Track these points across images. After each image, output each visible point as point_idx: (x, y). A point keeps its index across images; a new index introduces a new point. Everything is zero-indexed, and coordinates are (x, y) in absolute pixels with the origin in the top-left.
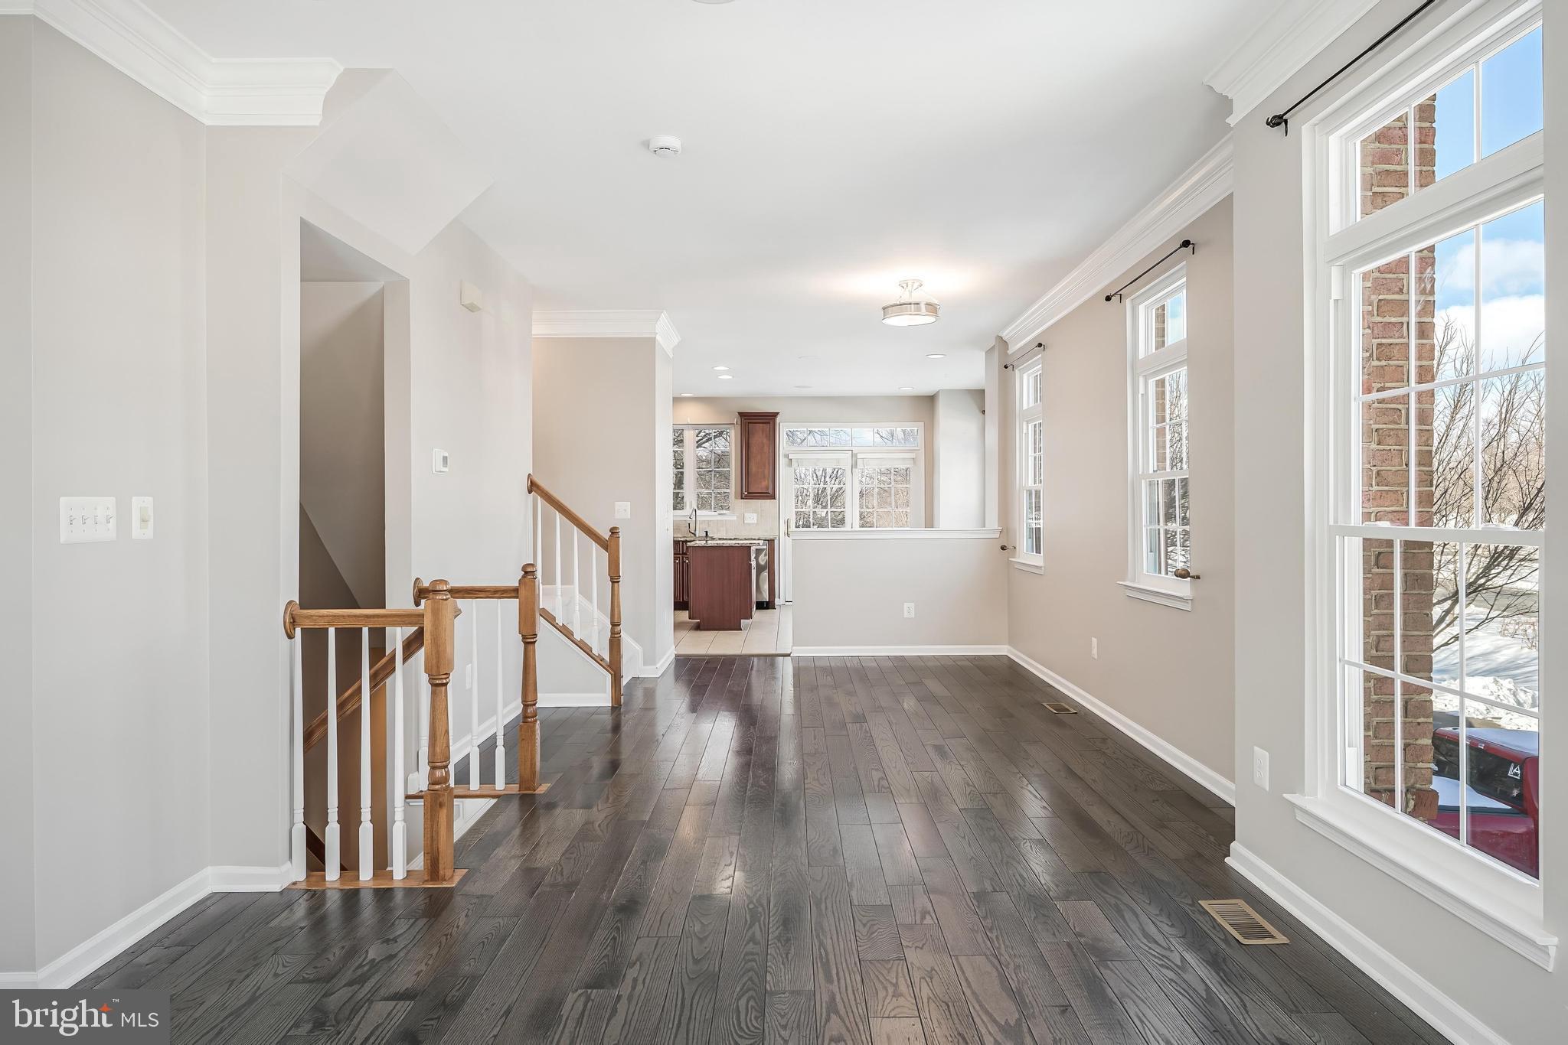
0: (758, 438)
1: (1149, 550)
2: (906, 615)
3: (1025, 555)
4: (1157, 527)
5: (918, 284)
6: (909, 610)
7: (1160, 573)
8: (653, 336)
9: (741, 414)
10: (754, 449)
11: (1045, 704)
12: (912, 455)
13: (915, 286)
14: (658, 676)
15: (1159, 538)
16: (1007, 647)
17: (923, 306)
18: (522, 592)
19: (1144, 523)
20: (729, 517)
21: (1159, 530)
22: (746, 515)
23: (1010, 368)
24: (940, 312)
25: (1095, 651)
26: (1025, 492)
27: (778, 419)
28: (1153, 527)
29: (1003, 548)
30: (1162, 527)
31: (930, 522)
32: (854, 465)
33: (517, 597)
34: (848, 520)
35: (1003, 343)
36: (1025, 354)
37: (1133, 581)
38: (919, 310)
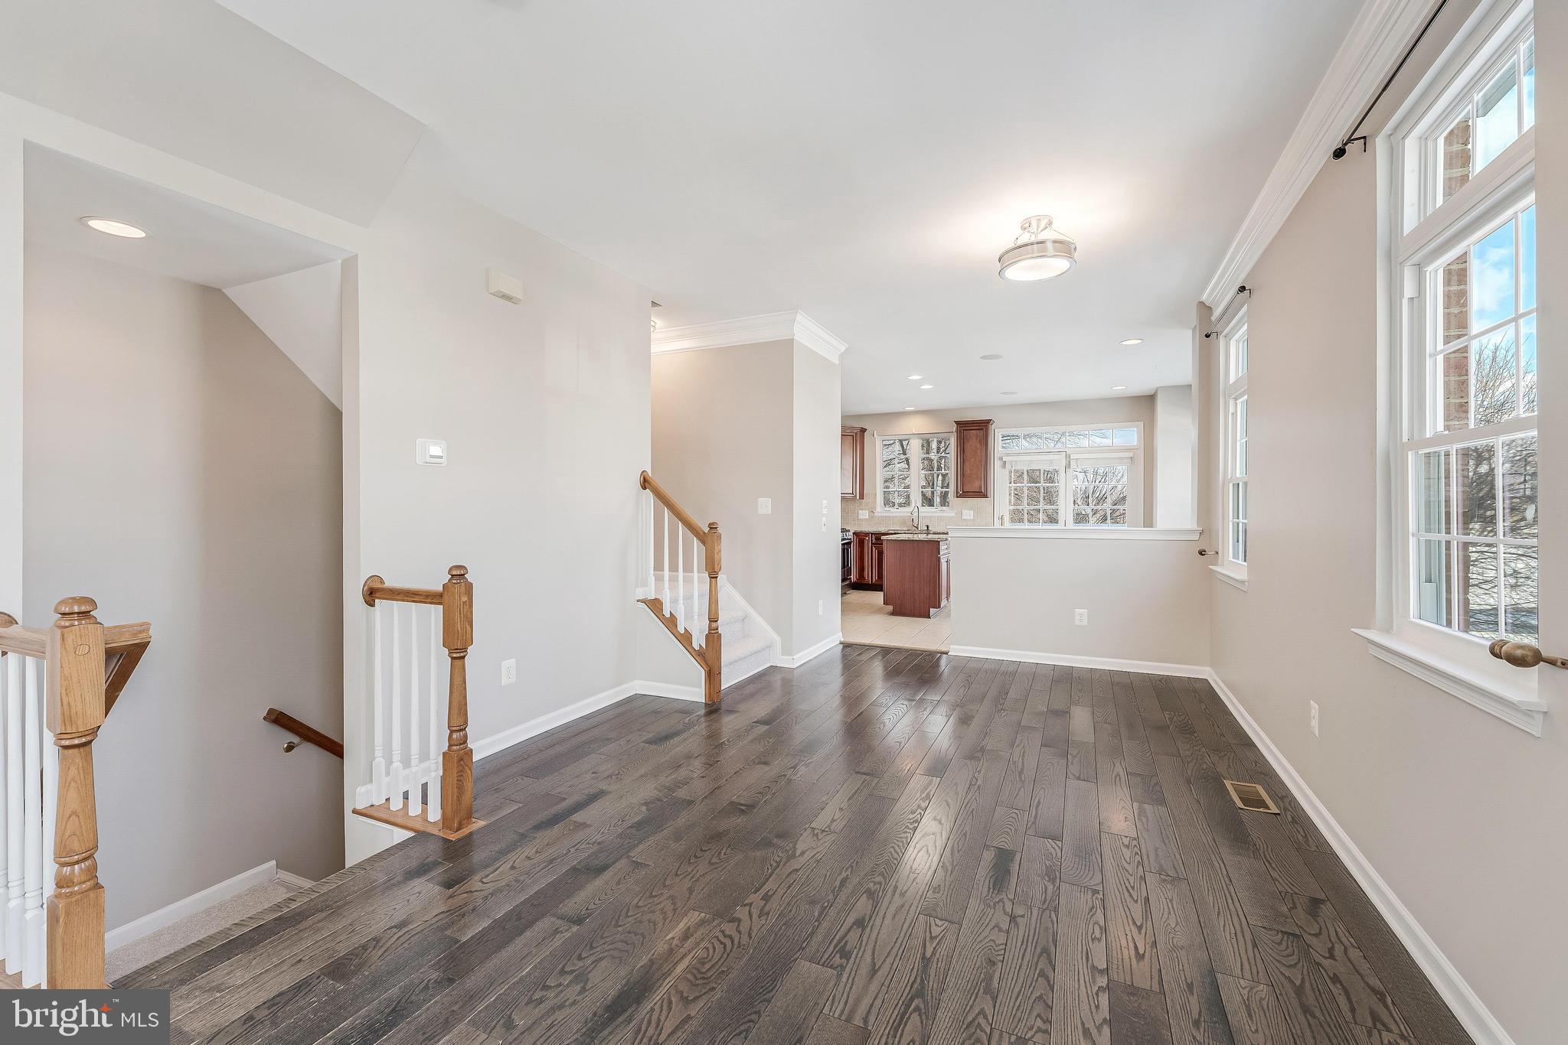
0: (972, 443)
1: (1423, 578)
2: (1077, 622)
3: (1232, 566)
4: (1443, 537)
5: (1046, 221)
6: (1081, 616)
7: (1449, 624)
8: (792, 337)
9: (957, 423)
10: (968, 453)
11: (1228, 783)
12: (1130, 454)
13: (1043, 224)
14: (795, 666)
15: (1448, 556)
16: (1208, 668)
17: (1049, 245)
18: (446, 597)
19: (1412, 526)
20: (947, 512)
21: (1448, 543)
22: (963, 511)
23: (1213, 336)
24: (1076, 255)
25: (1315, 723)
26: (1231, 485)
27: (992, 427)
28: (1434, 536)
29: (1202, 553)
30: (1456, 536)
31: (1149, 521)
32: (1068, 466)
33: (440, 604)
34: (1061, 518)
35: (1205, 309)
36: (1229, 311)
37: (1388, 629)
38: (1045, 250)
